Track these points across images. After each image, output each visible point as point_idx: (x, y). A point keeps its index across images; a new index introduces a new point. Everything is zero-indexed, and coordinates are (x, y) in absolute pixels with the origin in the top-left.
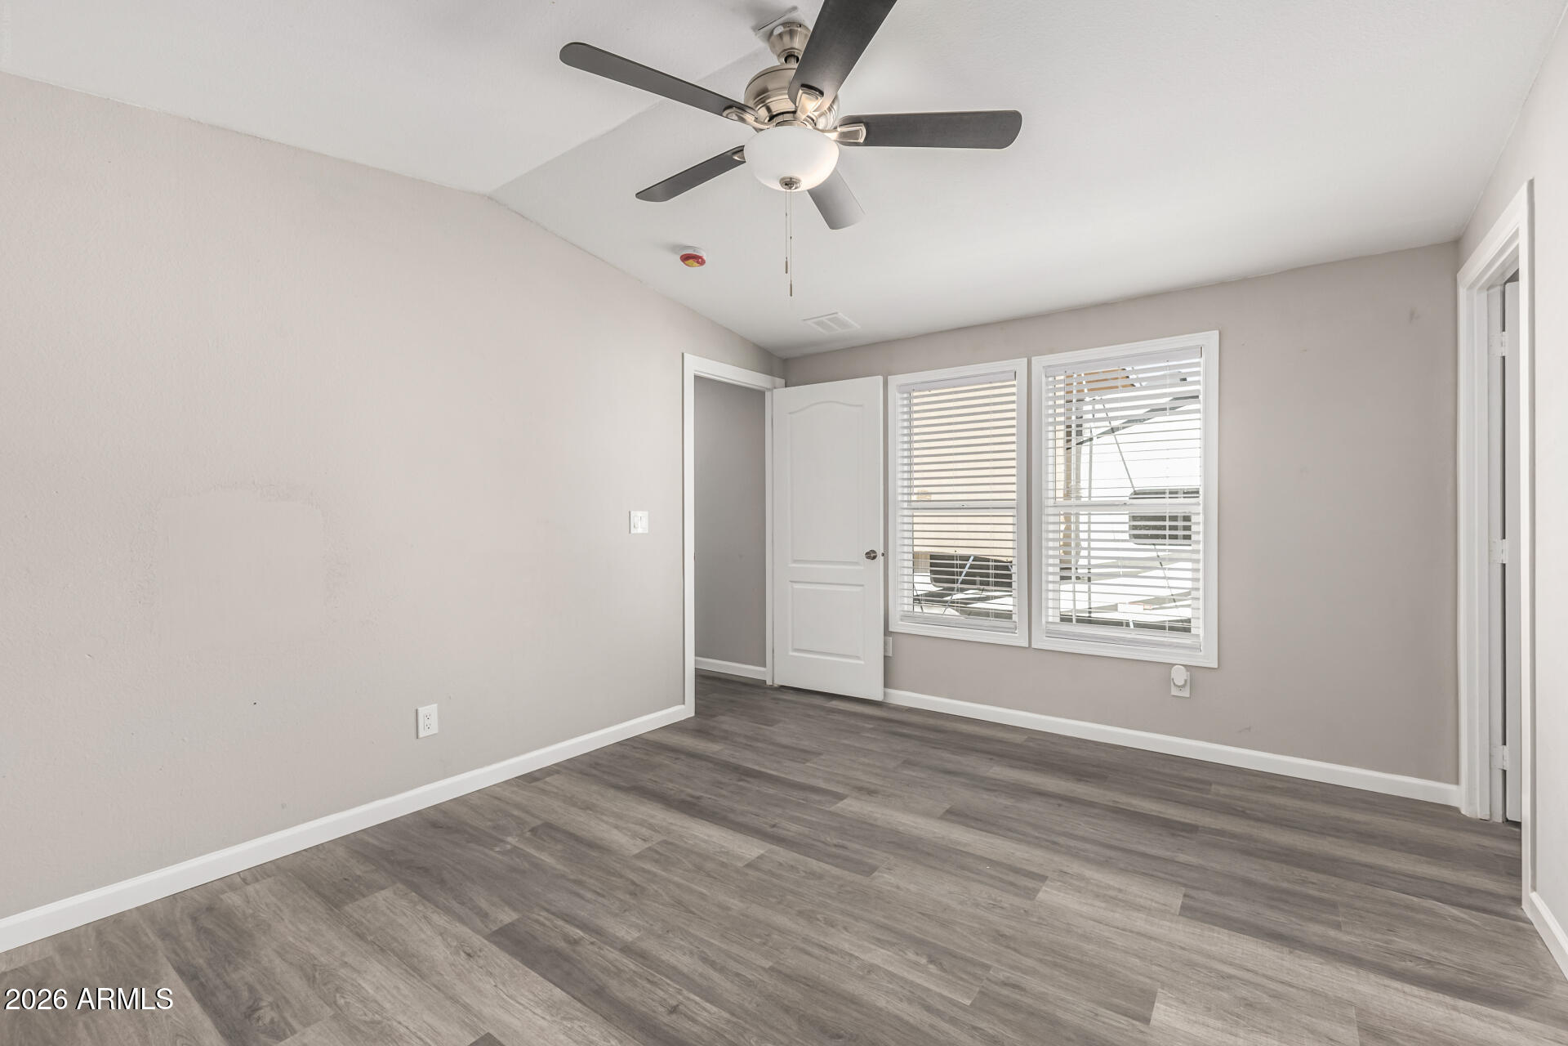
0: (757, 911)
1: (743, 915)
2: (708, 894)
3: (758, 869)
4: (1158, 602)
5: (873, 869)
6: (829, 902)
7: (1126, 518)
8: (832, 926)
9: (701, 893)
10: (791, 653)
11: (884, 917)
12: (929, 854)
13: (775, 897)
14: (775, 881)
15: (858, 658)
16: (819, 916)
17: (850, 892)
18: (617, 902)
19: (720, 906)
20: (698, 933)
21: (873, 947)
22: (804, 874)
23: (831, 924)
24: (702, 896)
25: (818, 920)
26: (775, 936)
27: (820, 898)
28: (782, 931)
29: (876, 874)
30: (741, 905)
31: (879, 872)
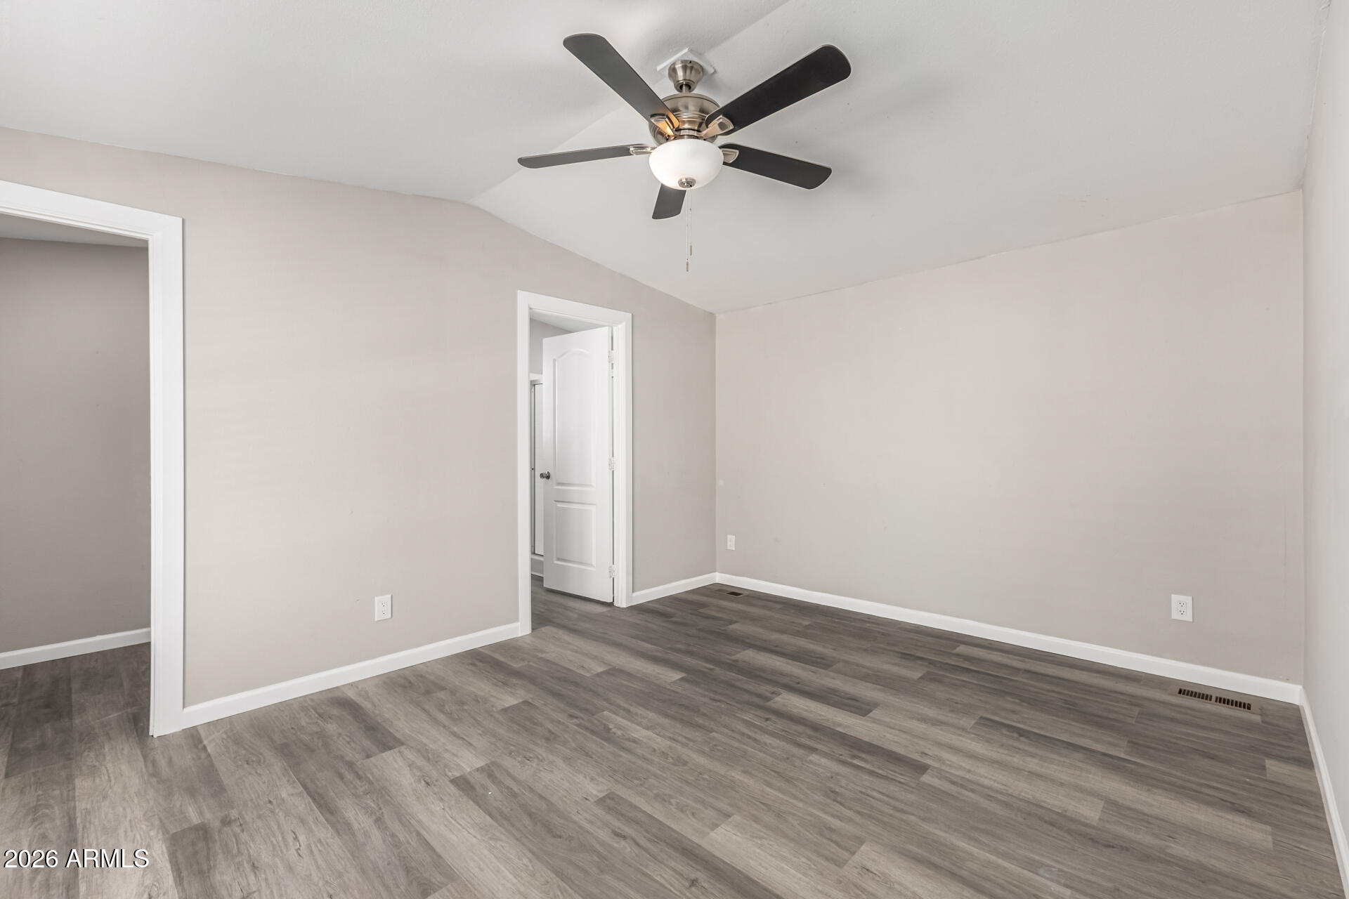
0: (720, 769)
1: (732, 766)
2: (765, 787)
3: (719, 810)
5: (600, 802)
6: (659, 772)
8: (663, 752)
9: (771, 787)
11: (620, 756)
12: (530, 815)
13: (704, 779)
14: (702, 795)
16: (671, 760)
17: (636, 779)
18: (844, 785)
19: (752, 775)
20: (764, 756)
21: (641, 739)
22: (672, 800)
23: (664, 755)
24: (769, 785)
25: (673, 758)
26: (707, 749)
27: (664, 775)
28: (703, 752)
29: (601, 795)
30: (733, 774)
31: (598, 797)
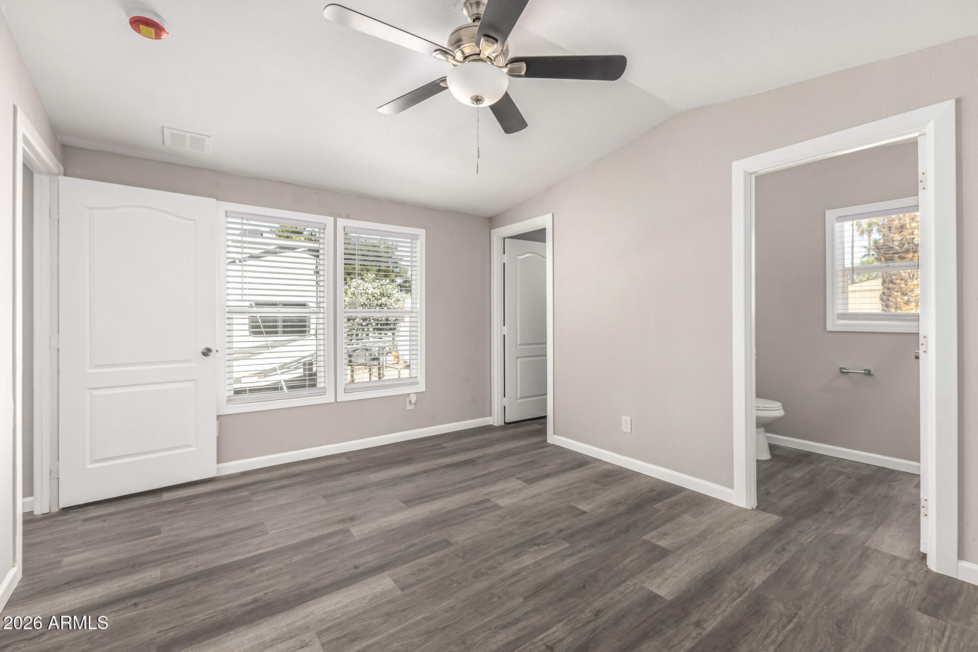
4: (265, 373)
7: (247, 321)
10: (89, 466)
15: (189, 446)
